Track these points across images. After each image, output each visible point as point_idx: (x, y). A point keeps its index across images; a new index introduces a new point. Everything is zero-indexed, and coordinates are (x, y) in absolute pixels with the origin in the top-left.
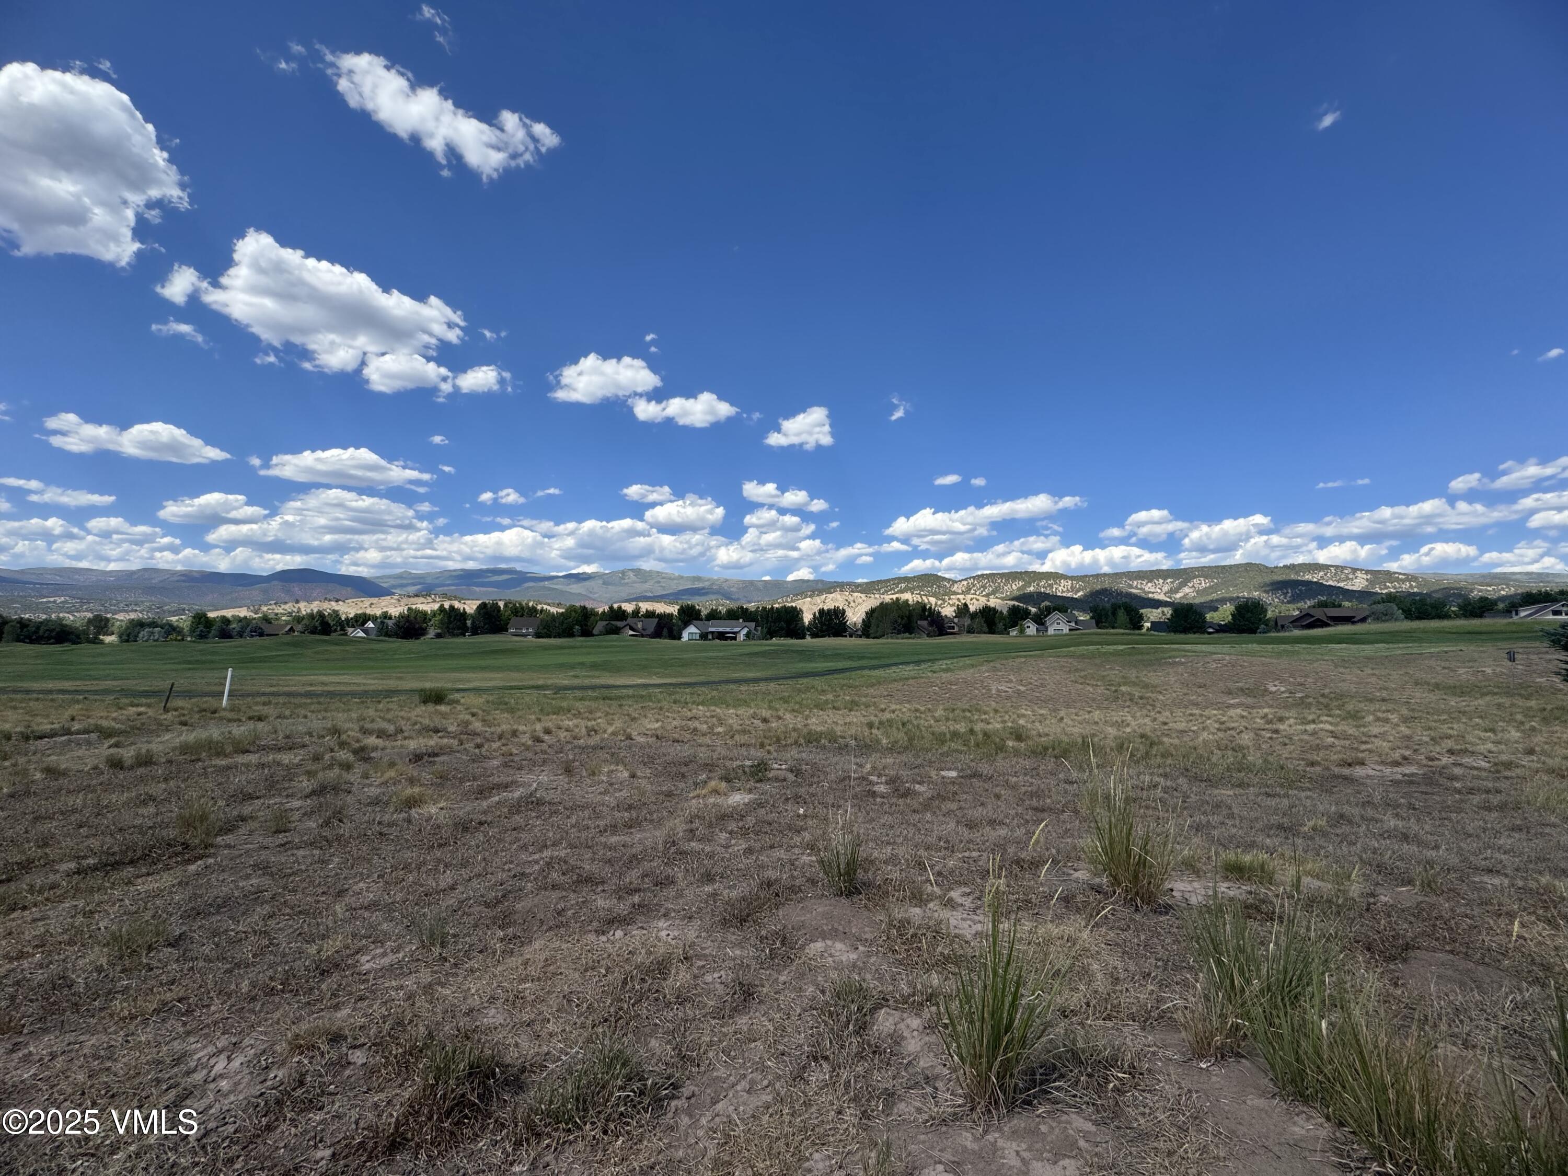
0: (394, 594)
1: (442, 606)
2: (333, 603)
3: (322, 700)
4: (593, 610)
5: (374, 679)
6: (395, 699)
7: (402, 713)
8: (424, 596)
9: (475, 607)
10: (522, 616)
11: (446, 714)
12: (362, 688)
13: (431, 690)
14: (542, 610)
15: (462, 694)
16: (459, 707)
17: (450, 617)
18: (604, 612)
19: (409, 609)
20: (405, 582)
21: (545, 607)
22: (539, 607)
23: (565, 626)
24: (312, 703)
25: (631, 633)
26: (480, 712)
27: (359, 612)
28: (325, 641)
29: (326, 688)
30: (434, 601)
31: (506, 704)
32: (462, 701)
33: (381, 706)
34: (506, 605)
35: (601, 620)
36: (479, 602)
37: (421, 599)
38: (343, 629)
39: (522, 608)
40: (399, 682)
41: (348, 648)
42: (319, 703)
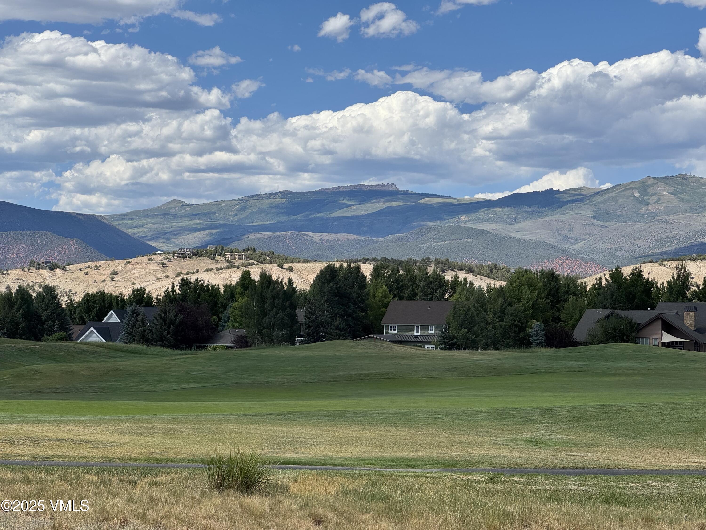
0: (154, 251)
1: (246, 275)
2: (45, 273)
3: (31, 474)
4: (571, 280)
5: (121, 433)
6: (163, 478)
7: (178, 510)
8: (212, 255)
9: (312, 278)
10: (412, 297)
11: (263, 515)
12: (99, 453)
13: (231, 461)
14: (456, 283)
15: (293, 474)
16: (287, 502)
17: (262, 300)
18: (598, 286)
19: (185, 283)
20: (174, 225)
21: (462, 275)
22: (449, 276)
23: (507, 321)
24: (14, 481)
25: (668, 338)
26: (330, 515)
27: (93, 290)
28: (33, 351)
29: (38, 451)
30: (231, 265)
31: (384, 499)
32: (294, 488)
33: (137, 492)
34: (376, 273)
35: (592, 304)
36: (320, 266)
37: (206, 263)
38: (64, 327)
39: (413, 279)
40: (170, 443)
41: (74, 367)
42: (27, 481)
